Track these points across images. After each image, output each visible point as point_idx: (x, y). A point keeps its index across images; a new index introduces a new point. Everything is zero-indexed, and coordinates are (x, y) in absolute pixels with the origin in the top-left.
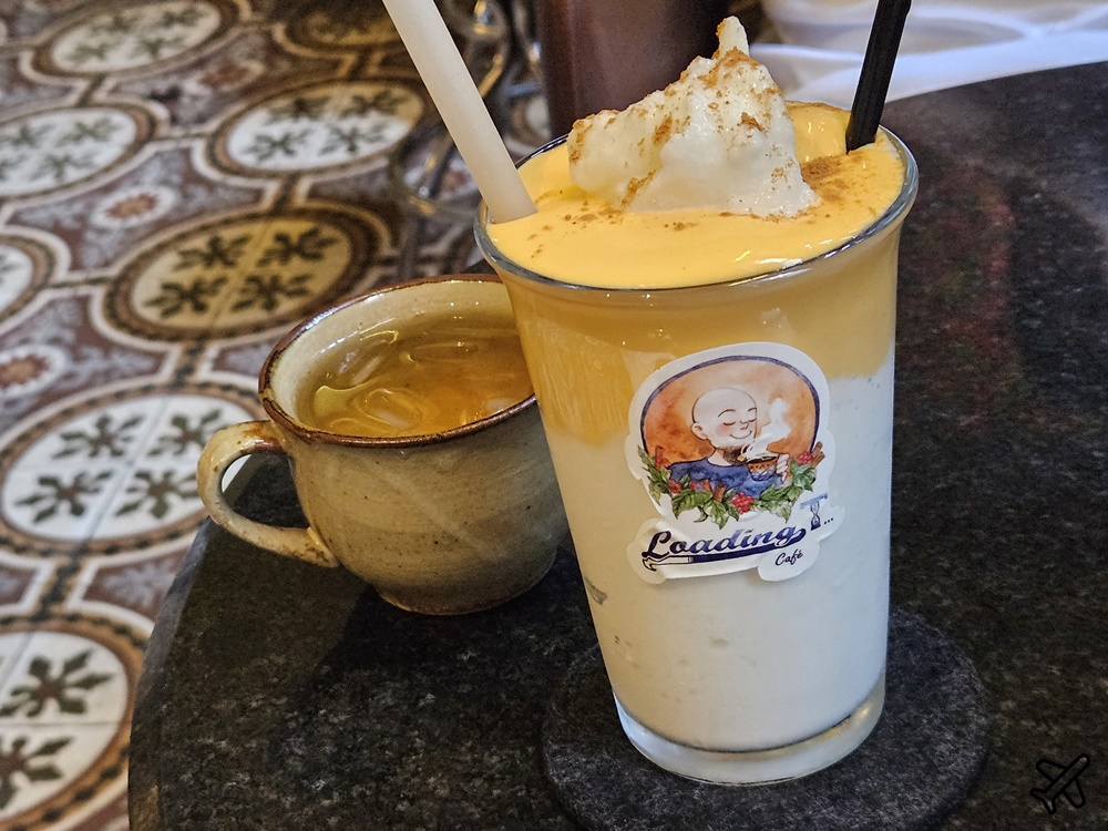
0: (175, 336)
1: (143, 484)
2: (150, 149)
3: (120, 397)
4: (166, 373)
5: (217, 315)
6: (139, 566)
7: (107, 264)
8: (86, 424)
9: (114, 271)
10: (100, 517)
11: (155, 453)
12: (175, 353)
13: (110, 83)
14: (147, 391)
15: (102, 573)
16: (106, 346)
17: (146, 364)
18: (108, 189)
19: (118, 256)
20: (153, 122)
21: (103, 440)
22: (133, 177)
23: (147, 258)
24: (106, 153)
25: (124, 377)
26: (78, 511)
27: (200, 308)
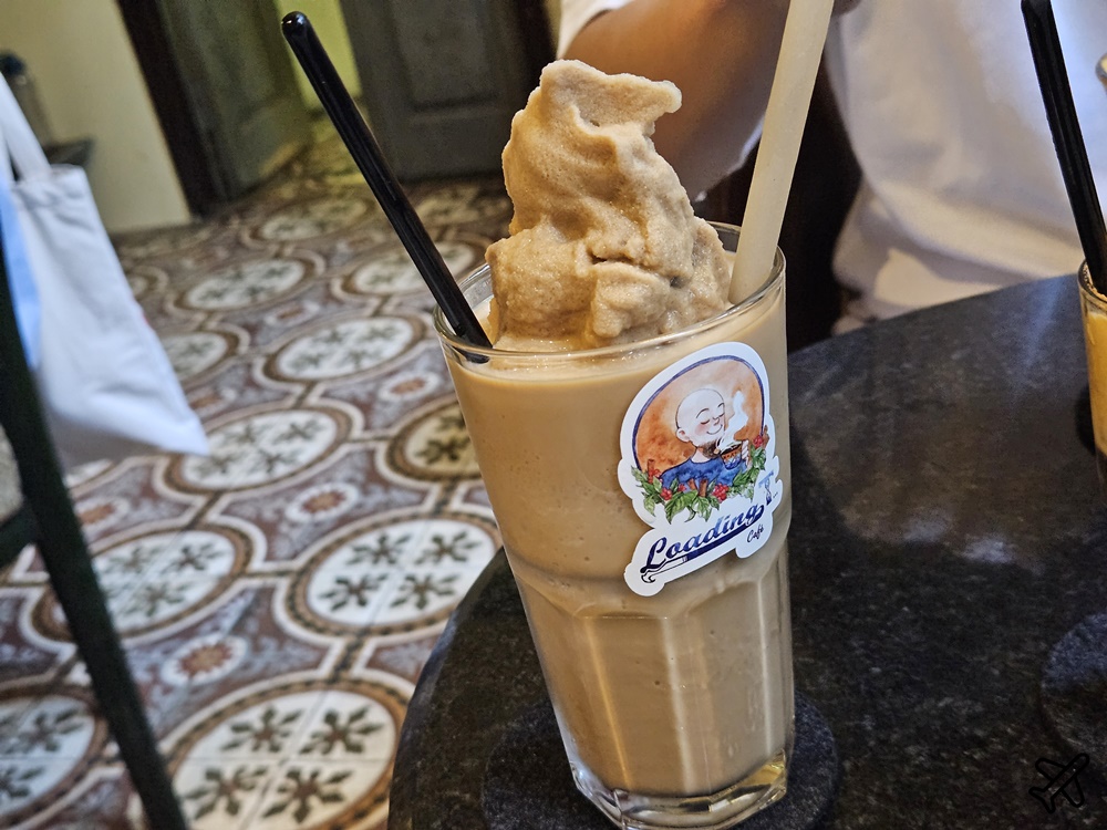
0: (436, 478)
1: (410, 584)
2: (422, 347)
3: (395, 521)
4: (429, 504)
5: (467, 463)
6: (406, 645)
7: (389, 426)
8: (370, 540)
9: (394, 431)
10: (379, 608)
11: (419, 562)
12: (435, 490)
13: (395, 301)
14: (414, 517)
15: (379, 650)
16: (387, 485)
17: (414, 498)
18: (392, 374)
19: (397, 419)
20: (424, 328)
21: (383, 553)
22: (410, 366)
23: (417, 423)
24: (390, 348)
25: (400, 506)
26: (362, 603)
27: (454, 458)
